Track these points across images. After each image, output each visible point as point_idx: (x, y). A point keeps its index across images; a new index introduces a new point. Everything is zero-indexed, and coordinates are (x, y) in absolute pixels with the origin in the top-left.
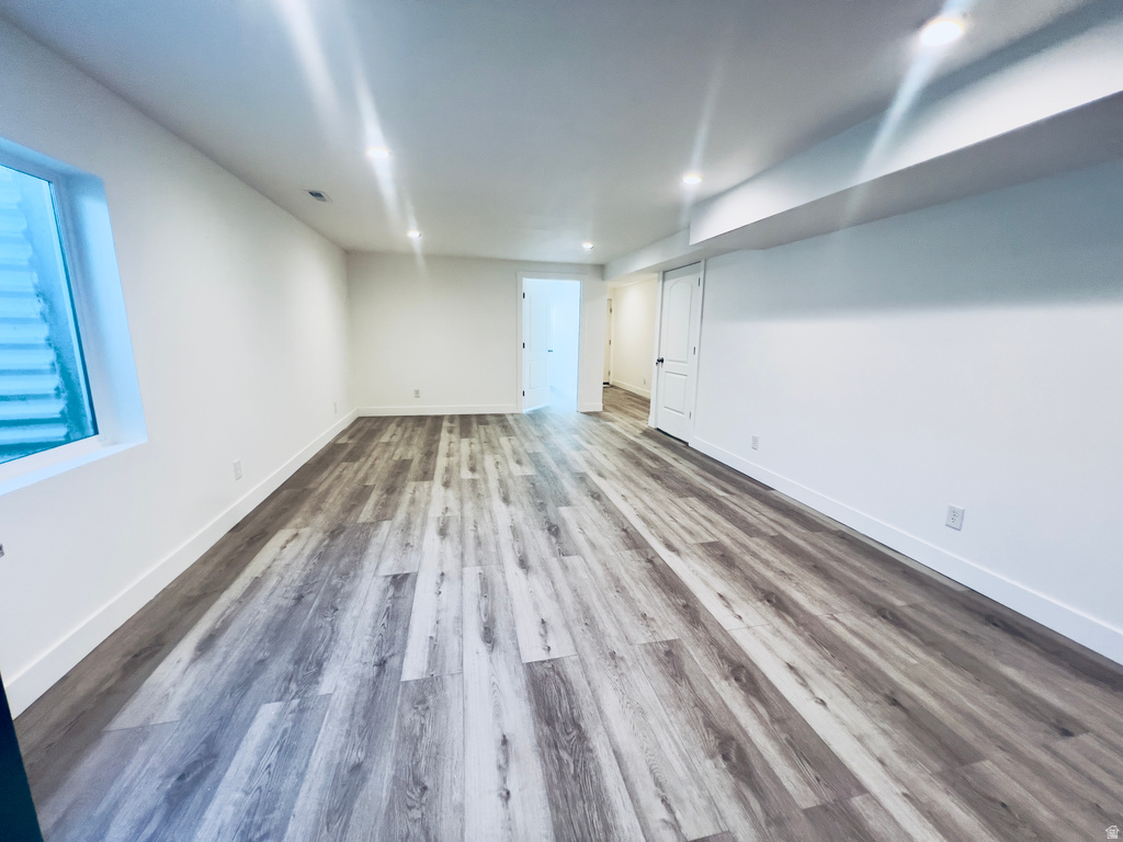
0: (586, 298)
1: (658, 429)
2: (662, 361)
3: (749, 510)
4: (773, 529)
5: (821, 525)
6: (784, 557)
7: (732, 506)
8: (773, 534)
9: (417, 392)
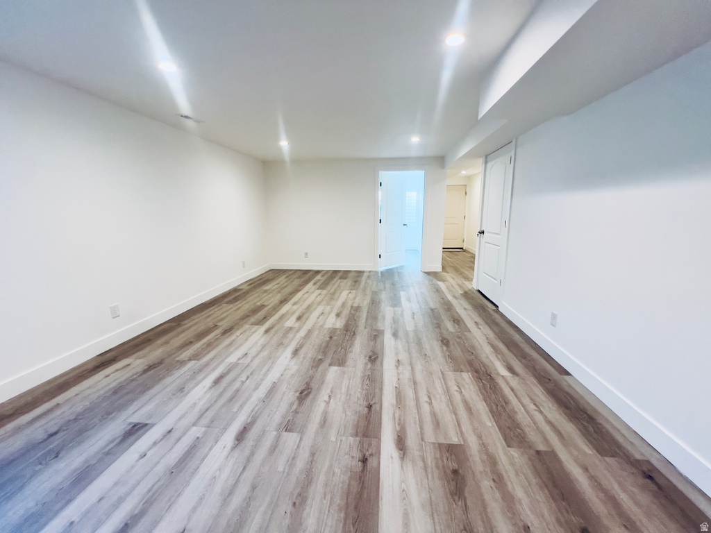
0: (429, 184)
1: (479, 291)
2: (483, 232)
3: (526, 401)
4: (546, 440)
5: (619, 446)
6: (541, 497)
7: (507, 391)
8: (541, 448)
9: (306, 254)
